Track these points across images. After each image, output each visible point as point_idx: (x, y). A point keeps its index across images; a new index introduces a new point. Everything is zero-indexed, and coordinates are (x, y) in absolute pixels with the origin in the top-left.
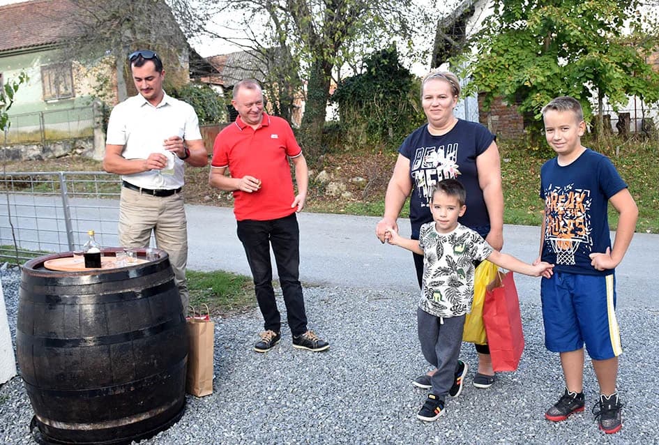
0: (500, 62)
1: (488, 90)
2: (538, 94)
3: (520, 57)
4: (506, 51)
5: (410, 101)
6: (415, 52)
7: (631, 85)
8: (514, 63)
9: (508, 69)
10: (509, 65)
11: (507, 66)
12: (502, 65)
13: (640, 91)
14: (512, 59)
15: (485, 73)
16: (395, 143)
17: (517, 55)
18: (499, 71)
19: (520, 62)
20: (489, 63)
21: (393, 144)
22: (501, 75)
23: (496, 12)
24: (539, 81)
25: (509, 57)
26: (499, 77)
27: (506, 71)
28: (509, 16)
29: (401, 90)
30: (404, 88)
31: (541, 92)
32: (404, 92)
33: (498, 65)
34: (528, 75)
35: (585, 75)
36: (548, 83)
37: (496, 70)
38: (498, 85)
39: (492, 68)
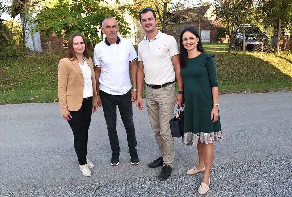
0: (53, 14)
1: (48, 29)
2: (75, 31)
3: (63, 12)
5: (3, 34)
6: (3, 7)
8: (60, 15)
9: (57, 18)
10: (57, 16)
11: (56, 17)
12: (54, 16)
14: (59, 13)
15: (46, 19)
18: (53, 19)
19: (63, 15)
20: (47, 14)
22: (54, 21)
24: (76, 24)
25: (57, 12)
27: (56, 19)
31: (76, 30)
33: (52, 16)
34: (70, 21)
35: (97, 22)
36: (79, 26)
37: (51, 18)
38: (53, 26)
39: (49, 17)
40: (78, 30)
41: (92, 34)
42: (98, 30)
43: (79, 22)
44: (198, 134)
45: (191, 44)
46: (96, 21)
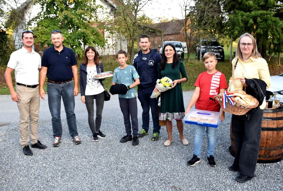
0: (47, 30)
1: (43, 42)
4: (48, 26)
7: (95, 41)
9: (50, 33)
12: (47, 32)
13: (99, 43)
16: (2, 63)
17: (53, 28)
18: (47, 34)
20: (42, 31)
21: (1, 63)
23: (43, 10)
25: (50, 29)
26: (47, 37)
27: (49, 34)
28: (49, 12)
29: (4, 40)
30: (5, 40)
32: (5, 41)
33: (46, 32)
36: (67, 40)
37: (45, 34)
38: (47, 40)
39: (44, 33)
40: (66, 43)
41: (76, 46)
42: (81, 42)
43: (67, 37)
44: (173, 113)
45: (170, 54)
46: (79, 37)
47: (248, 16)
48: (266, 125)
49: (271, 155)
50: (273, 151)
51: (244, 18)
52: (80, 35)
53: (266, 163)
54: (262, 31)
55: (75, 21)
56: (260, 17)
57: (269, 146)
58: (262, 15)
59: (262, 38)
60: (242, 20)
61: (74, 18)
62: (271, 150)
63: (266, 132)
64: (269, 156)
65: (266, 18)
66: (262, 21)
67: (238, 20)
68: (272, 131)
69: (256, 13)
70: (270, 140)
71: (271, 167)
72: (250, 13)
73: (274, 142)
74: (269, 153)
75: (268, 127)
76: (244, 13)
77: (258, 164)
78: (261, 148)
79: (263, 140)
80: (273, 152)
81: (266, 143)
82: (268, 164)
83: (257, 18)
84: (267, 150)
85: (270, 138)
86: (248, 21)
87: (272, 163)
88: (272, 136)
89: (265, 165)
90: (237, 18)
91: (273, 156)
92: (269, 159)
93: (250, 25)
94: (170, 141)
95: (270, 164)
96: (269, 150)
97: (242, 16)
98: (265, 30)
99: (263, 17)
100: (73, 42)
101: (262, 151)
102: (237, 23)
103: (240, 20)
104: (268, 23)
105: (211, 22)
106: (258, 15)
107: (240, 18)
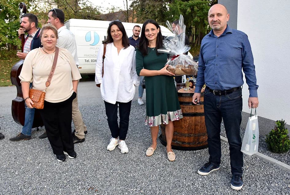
47: (186, 5)
48: (194, 110)
49: (201, 141)
50: (202, 136)
51: (182, 7)
52: (17, 25)
53: (195, 150)
54: (199, 19)
55: (10, 10)
56: (197, 6)
57: (198, 132)
58: (198, 4)
59: (200, 26)
60: (180, 9)
61: (9, 7)
62: (200, 136)
63: (194, 117)
64: (199, 143)
65: (202, 7)
66: (199, 10)
67: (177, 9)
68: (200, 117)
69: (193, 3)
70: (198, 126)
71: (200, 154)
72: (188, 2)
73: (203, 128)
74: (198, 139)
75: (196, 112)
76: (182, 2)
77: (188, 151)
78: (190, 134)
79: (191, 126)
80: (203, 138)
81: (195, 129)
82: (198, 151)
83: (194, 7)
84: (196, 136)
85: (198, 124)
86: (186, 10)
87: (202, 150)
88: (201, 122)
89: (194, 152)
90: (175, 7)
91: (203, 142)
92: (199, 145)
93: (188, 14)
94: (153, 149)
95: (200, 150)
96: (198, 136)
97: (181, 5)
98: (202, 18)
99: (199, 6)
100: (10, 33)
101: (192, 138)
102: (176, 12)
103: (179, 9)
104: (204, 11)
105: (152, 11)
106: (195, 4)
107: (179, 7)
